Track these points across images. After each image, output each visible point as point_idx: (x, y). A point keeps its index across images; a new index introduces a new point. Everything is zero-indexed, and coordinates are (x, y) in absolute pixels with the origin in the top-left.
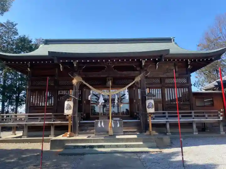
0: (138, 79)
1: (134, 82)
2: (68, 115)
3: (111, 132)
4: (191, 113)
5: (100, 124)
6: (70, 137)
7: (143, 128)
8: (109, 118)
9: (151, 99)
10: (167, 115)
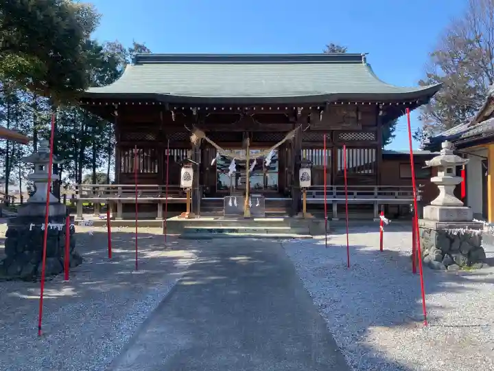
0: (290, 136)
1: (284, 141)
2: (186, 189)
3: (247, 214)
4: (373, 189)
5: (232, 202)
6: (189, 218)
7: (294, 209)
8: (245, 194)
9: (307, 167)
10: (335, 191)
